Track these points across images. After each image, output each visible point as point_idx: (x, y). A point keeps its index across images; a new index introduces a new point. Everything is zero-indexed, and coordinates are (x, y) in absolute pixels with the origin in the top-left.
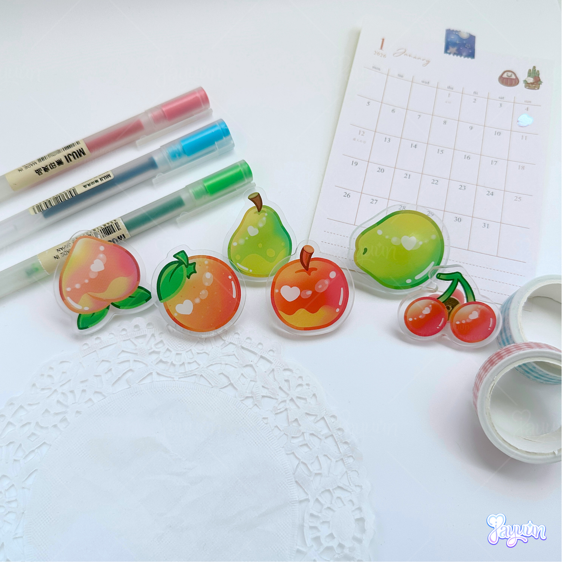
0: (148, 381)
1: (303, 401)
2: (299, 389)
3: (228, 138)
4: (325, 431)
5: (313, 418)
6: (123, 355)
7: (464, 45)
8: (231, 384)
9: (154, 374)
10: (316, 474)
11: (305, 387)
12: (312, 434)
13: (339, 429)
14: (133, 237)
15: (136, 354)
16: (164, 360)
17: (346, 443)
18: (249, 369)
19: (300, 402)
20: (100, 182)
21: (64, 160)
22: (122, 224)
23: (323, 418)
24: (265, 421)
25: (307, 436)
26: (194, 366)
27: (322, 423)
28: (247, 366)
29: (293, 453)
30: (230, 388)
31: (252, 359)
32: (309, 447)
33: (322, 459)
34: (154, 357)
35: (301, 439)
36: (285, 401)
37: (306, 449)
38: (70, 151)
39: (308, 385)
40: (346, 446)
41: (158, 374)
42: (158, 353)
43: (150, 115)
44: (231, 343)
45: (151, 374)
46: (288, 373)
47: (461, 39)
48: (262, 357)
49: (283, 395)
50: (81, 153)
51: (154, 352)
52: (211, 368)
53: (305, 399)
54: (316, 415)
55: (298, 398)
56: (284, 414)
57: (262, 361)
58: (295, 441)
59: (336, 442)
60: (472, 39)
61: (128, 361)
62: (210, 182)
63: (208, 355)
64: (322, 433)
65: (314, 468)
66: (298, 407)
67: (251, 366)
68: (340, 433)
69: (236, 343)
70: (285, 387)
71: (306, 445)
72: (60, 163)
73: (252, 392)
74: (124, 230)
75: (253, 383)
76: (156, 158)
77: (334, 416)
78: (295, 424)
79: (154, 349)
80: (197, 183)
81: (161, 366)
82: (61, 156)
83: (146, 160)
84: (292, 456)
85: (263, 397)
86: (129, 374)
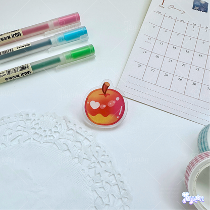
0: (28, 142)
1: (104, 164)
2: (103, 157)
3: (86, 35)
4: (114, 182)
5: (108, 173)
6: (19, 127)
7: (202, 7)
8: (69, 149)
9: (32, 139)
10: (106, 204)
11: (106, 157)
12: (107, 182)
13: (122, 182)
14: (34, 73)
15: (25, 128)
16: (37, 132)
17: (124, 189)
18: (79, 144)
19: (103, 164)
20: (24, 47)
21: (11, 37)
22: (30, 66)
23: (114, 174)
24: (83, 171)
25: (104, 182)
26: (52, 138)
27: (113, 177)
28: (78, 141)
29: (95, 191)
30: (68, 151)
31: (81, 138)
32: (104, 189)
33: (111, 197)
34: (33, 130)
35: (100, 184)
36: (95, 162)
37: (102, 190)
38: (14, 33)
39: (107, 155)
40: (124, 192)
41: (34, 139)
42: (35, 129)
43: (52, 22)
44: (71, 129)
45: (30, 138)
46: (98, 148)
47: (201, 4)
48: (86, 138)
49: (95, 159)
50: (19, 34)
51: (33, 128)
52: (60, 140)
53: (105, 163)
54: (110, 172)
55: (102, 162)
56: (94, 169)
57: (86, 140)
58: (97, 184)
59: (119, 188)
60: (206, 4)
61: (21, 131)
62: (74, 52)
63: (59, 133)
64: (112, 182)
65: (106, 201)
66: (101, 167)
67: (80, 142)
68: (122, 184)
69: (74, 129)
70: (96, 155)
71: (103, 187)
72: (9, 37)
73: (78, 155)
74: (30, 69)
75: (79, 151)
76: (52, 40)
77: (119, 174)
78: (98, 175)
79: (34, 126)
80: (68, 52)
81: (36, 135)
82: (10, 35)
83: (47, 40)
84: (94, 192)
85: (84, 158)
86: (20, 137)
